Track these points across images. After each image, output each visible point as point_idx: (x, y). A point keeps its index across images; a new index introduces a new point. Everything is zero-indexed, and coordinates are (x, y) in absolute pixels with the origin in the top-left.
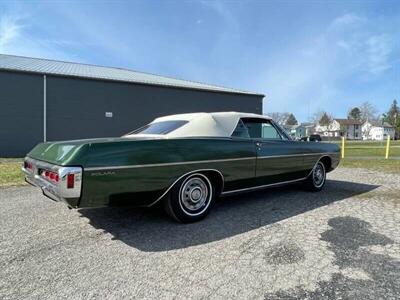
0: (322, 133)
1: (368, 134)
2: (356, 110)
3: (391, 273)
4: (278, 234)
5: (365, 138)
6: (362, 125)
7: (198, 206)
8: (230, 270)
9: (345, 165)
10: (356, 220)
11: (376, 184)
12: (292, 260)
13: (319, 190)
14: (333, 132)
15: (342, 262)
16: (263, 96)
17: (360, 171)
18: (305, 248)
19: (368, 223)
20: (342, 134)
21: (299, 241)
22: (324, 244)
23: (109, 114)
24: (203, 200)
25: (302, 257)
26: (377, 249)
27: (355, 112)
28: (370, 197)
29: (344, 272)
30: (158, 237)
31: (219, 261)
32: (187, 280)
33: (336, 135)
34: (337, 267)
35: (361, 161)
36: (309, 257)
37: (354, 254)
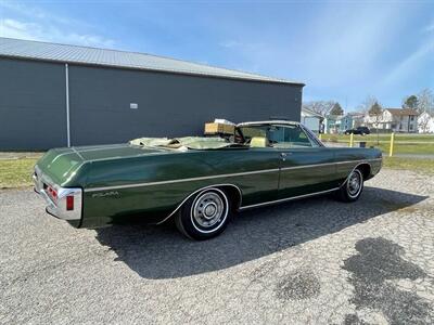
0: (371, 124)
1: (424, 126)
2: (413, 98)
3: (414, 318)
4: (296, 259)
5: (421, 131)
6: (418, 115)
7: (213, 222)
8: (234, 304)
9: (391, 166)
10: (388, 244)
11: (422, 194)
12: (305, 295)
13: (354, 200)
14: (384, 124)
15: (361, 300)
16: (302, 85)
17: (408, 175)
18: (323, 279)
19: (401, 248)
20: (393, 126)
21: (317, 269)
22: (346, 274)
23: (134, 106)
24: (218, 216)
25: (317, 291)
26: (405, 285)
27: (412, 101)
28: (412, 211)
29: (360, 313)
30: (166, 258)
31: (225, 291)
32: (187, 314)
33: (387, 127)
34: (354, 306)
35: (411, 160)
36: (324, 291)
37: (377, 290)
